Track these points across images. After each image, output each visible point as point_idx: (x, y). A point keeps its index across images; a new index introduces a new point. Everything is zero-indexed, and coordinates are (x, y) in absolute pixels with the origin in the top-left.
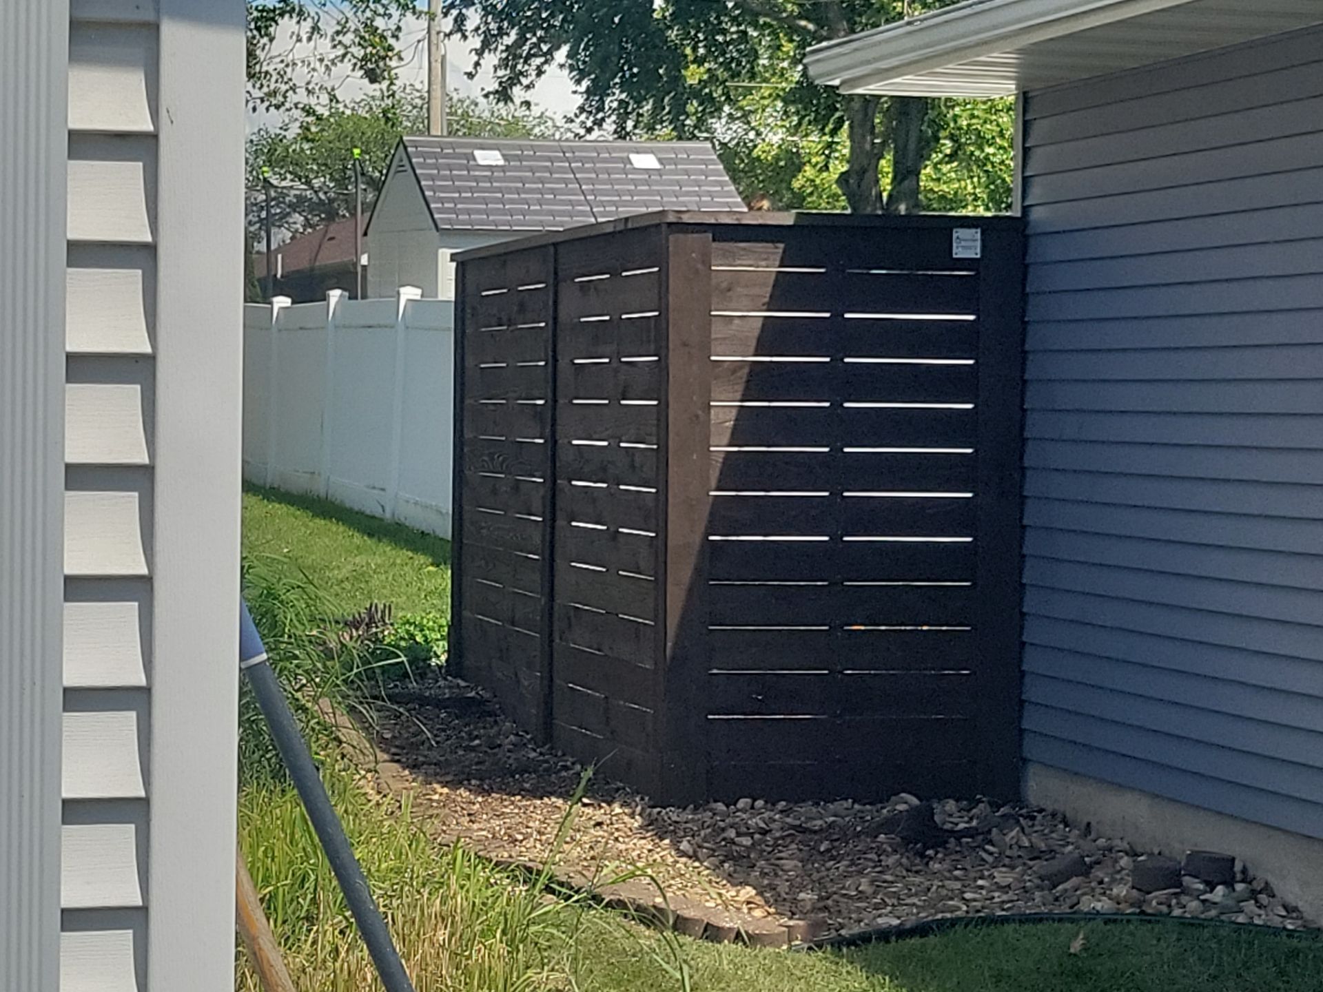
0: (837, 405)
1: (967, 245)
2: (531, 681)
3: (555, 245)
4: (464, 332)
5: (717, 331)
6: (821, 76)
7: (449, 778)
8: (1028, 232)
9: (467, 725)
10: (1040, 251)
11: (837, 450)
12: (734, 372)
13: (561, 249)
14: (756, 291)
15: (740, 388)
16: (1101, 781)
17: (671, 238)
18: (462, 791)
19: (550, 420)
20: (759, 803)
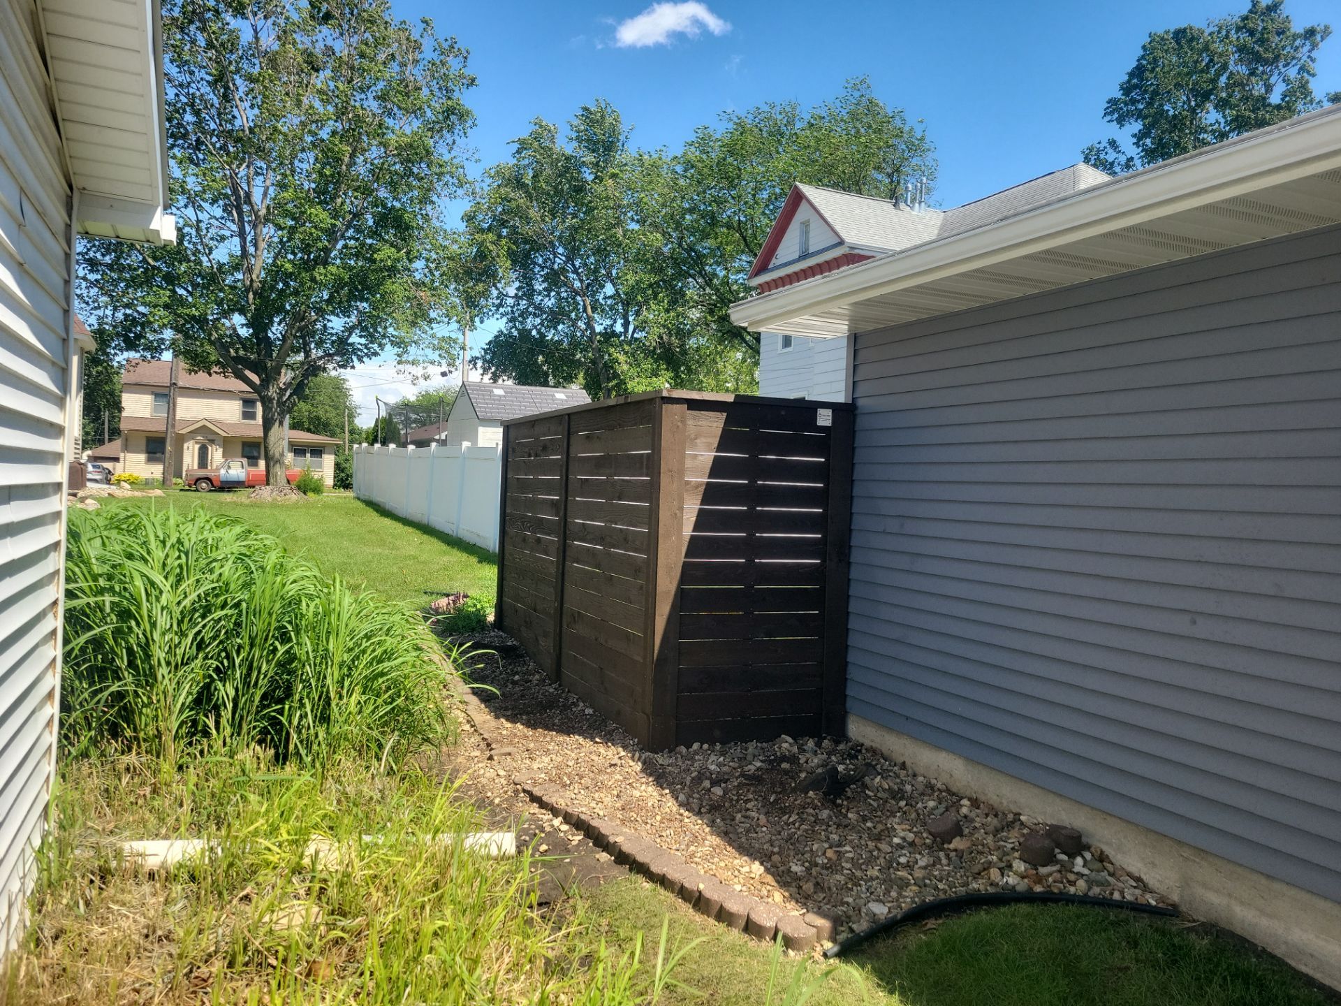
0: (752, 509)
1: (825, 418)
2: (546, 644)
3: (569, 415)
4: (507, 460)
5: (689, 463)
6: (738, 320)
7: (509, 713)
8: (857, 412)
9: (510, 664)
10: (861, 422)
11: (751, 535)
12: (697, 487)
13: (572, 417)
14: (709, 440)
15: (700, 497)
16: (924, 742)
17: (664, 406)
18: (518, 725)
19: (563, 508)
20: (706, 746)
